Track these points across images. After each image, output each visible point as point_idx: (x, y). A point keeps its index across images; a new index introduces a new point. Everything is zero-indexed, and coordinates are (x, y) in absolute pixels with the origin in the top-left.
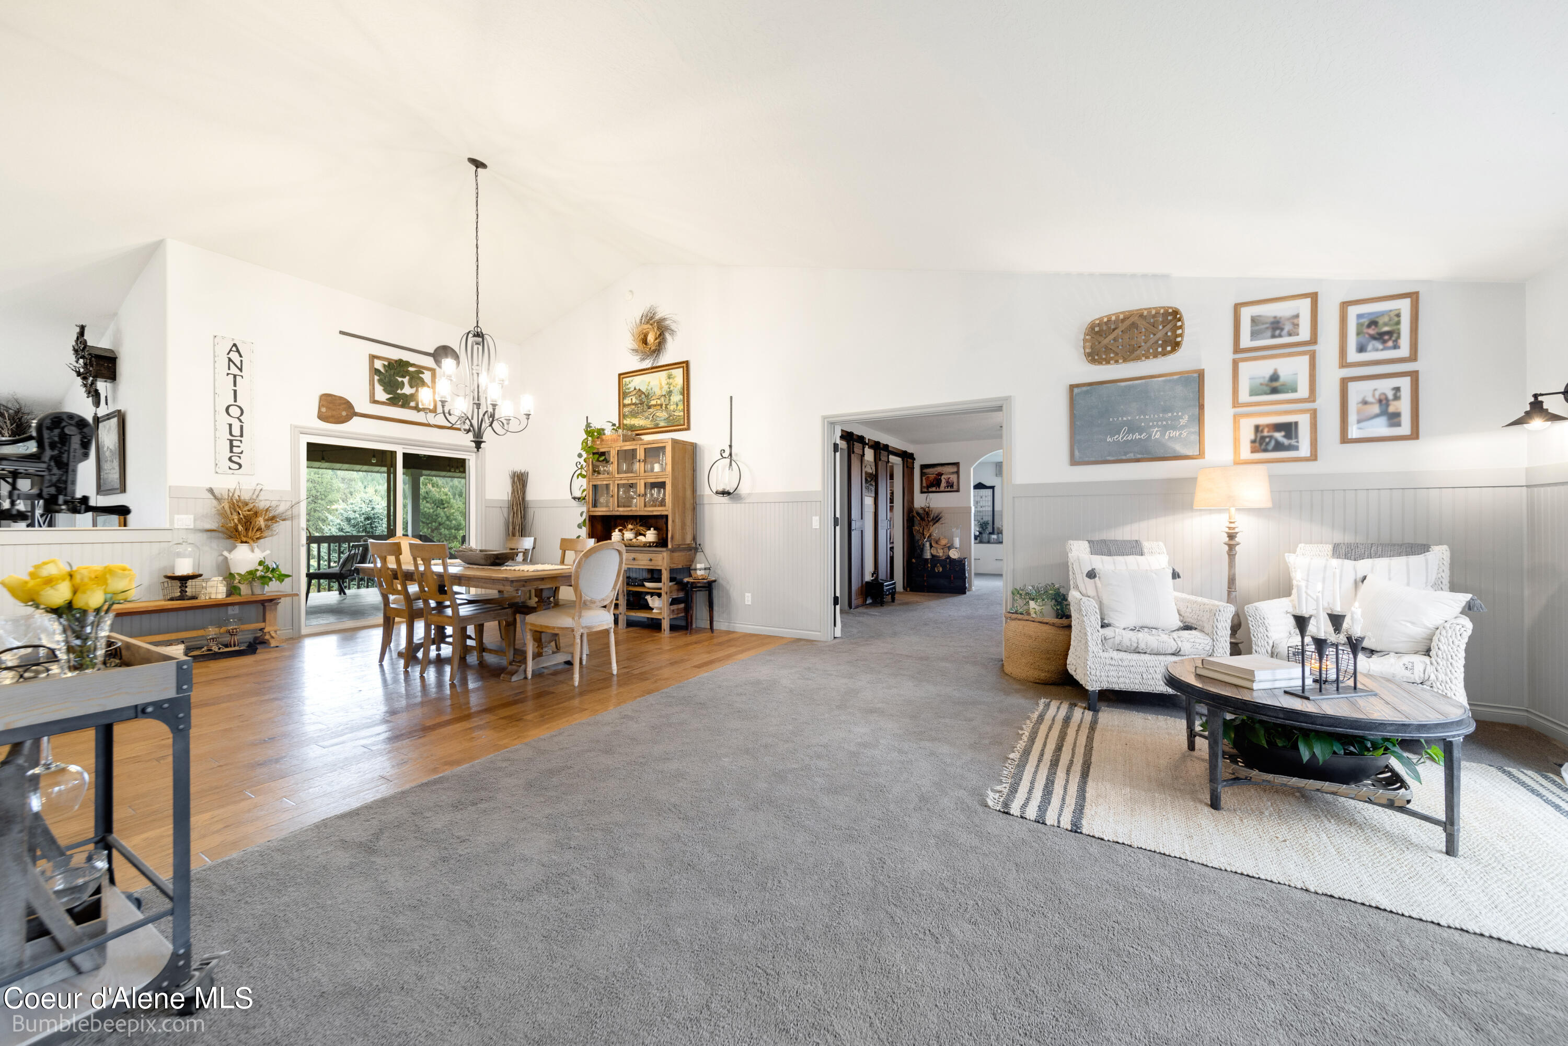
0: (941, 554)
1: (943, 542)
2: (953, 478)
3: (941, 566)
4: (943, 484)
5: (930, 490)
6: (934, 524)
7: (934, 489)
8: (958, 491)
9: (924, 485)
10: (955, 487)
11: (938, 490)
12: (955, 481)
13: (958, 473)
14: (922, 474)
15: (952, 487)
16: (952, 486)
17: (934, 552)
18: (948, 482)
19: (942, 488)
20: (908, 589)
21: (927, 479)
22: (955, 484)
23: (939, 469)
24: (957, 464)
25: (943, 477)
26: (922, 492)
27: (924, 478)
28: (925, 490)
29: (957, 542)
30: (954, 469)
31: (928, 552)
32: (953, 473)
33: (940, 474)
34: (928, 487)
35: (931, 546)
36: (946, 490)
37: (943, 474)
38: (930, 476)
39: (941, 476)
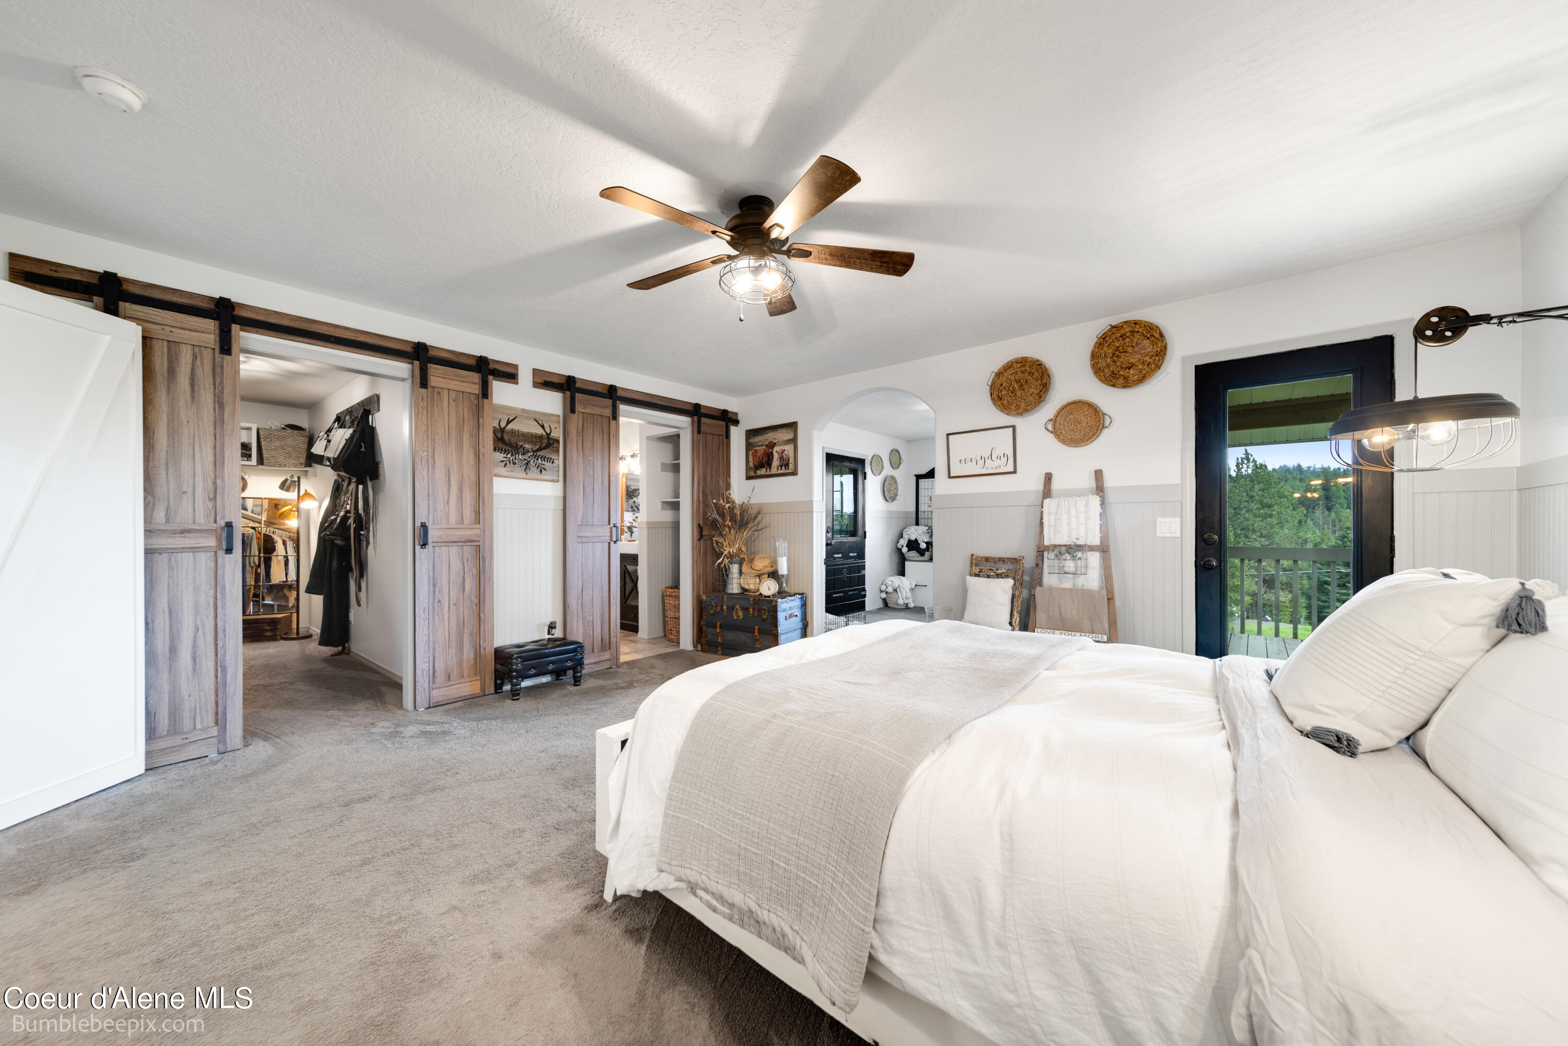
0: (751, 588)
1: (760, 564)
2: (789, 450)
4: (776, 462)
5: (759, 473)
7: (762, 471)
8: (794, 473)
9: (751, 465)
10: (792, 467)
11: (768, 473)
12: (791, 455)
13: (794, 441)
14: (749, 446)
15: (789, 468)
16: (787, 465)
17: (743, 581)
18: (781, 458)
19: (774, 470)
21: (755, 454)
22: (791, 460)
23: (770, 436)
24: (796, 426)
25: (776, 449)
26: (746, 476)
27: (750, 453)
28: (752, 474)
30: (786, 435)
31: (736, 582)
32: (788, 442)
33: (772, 445)
34: (756, 468)
35: (742, 572)
36: (780, 472)
37: (775, 444)
38: (758, 448)
39: (773, 448)
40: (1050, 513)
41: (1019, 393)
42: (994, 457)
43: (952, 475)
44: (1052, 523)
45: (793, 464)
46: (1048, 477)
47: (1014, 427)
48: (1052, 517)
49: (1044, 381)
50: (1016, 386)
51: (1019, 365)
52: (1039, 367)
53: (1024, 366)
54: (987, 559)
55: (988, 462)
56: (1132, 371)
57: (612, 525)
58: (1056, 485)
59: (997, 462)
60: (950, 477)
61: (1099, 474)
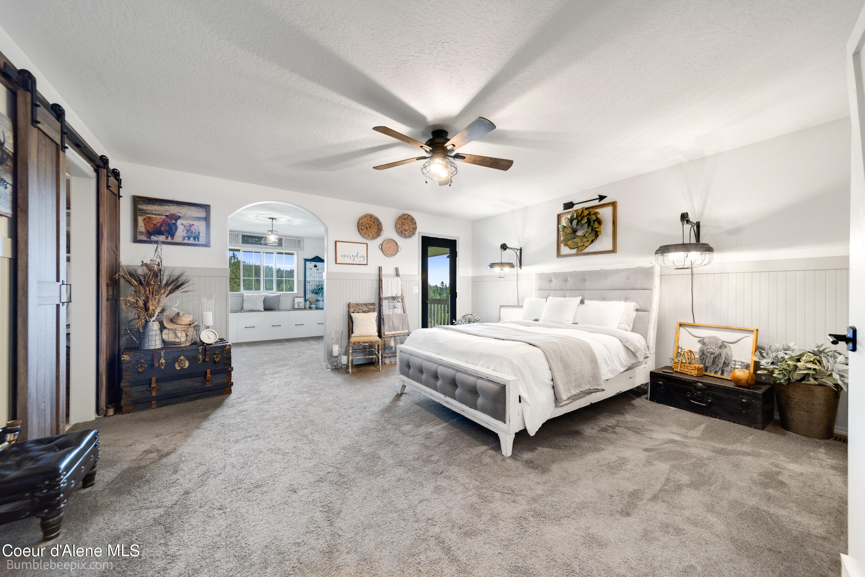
0: (183, 339)
1: (186, 319)
2: (200, 226)
3: (187, 358)
4: (180, 233)
5: (154, 238)
6: (171, 292)
7: (162, 238)
8: (207, 245)
9: (141, 229)
10: (202, 240)
11: (168, 240)
12: (203, 230)
13: (207, 219)
14: (136, 212)
15: (199, 240)
16: (197, 238)
17: (168, 336)
18: (188, 231)
19: (177, 239)
20: (111, 412)
21: (148, 221)
22: (203, 235)
23: (173, 210)
24: (206, 208)
25: (179, 222)
26: (136, 240)
27: (140, 219)
28: (144, 238)
29: (209, 318)
30: (202, 214)
31: (158, 338)
32: (198, 219)
33: (174, 217)
34: (149, 234)
35: (162, 328)
36: (185, 241)
37: (179, 217)
38: (154, 216)
39: (176, 221)
40: (385, 284)
41: (369, 229)
42: (358, 256)
43: (338, 262)
44: (386, 288)
45: (204, 237)
46: (380, 269)
47: (367, 244)
48: (386, 285)
49: (380, 227)
50: (368, 226)
51: (369, 217)
52: (377, 221)
53: (371, 218)
54: (357, 304)
55: (356, 258)
56: (406, 232)
57: (61, 283)
58: (384, 272)
59: (360, 259)
60: (336, 263)
61: (397, 269)
